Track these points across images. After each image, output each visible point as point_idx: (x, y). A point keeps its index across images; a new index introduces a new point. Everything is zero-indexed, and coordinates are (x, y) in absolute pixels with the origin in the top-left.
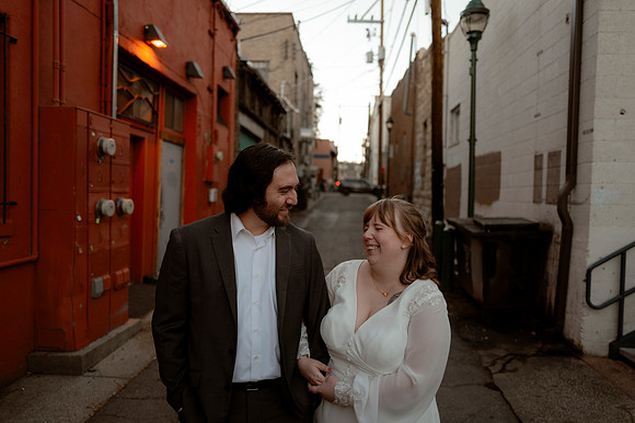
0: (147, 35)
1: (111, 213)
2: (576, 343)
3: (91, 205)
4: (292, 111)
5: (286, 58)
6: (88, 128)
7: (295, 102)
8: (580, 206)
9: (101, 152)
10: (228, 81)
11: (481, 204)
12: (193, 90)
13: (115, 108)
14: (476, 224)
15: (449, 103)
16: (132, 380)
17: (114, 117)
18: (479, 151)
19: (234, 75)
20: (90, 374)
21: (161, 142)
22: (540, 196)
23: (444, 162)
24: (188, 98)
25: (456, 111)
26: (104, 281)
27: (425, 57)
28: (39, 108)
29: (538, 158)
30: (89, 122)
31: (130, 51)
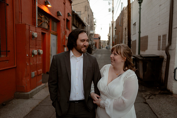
0: (46, 4)
1: (36, 54)
2: (171, 91)
3: (31, 52)
4: (87, 26)
5: (86, 11)
6: (29, 30)
7: (88, 23)
8: (172, 51)
9: (33, 37)
10: (69, 17)
11: (142, 51)
12: (59, 20)
13: (37, 25)
14: (141, 56)
15: (133, 22)
16: (43, 101)
17: (37, 27)
18: (141, 36)
19: (71, 15)
20: (31, 99)
21: (50, 34)
22: (160, 48)
23: (131, 39)
24: (58, 22)
25: (135, 24)
26: (35, 73)
27: (125, 9)
28: (16, 24)
29: (159, 37)
30: (29, 28)
31: (41, 8)
